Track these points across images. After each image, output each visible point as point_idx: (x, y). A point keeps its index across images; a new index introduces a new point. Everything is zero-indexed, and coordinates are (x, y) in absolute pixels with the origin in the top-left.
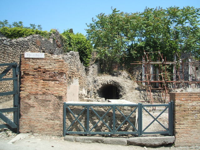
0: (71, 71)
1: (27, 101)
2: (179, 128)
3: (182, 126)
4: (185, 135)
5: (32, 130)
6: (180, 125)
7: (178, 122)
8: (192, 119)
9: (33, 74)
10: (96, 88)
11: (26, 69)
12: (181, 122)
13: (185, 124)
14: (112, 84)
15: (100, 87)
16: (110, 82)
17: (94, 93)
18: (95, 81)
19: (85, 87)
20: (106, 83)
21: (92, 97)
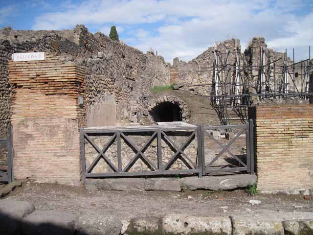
0: (100, 83)
1: (23, 129)
2: (264, 162)
3: (268, 159)
4: (273, 172)
5: (34, 174)
6: (265, 157)
7: (261, 153)
8: (284, 147)
9: (29, 87)
10: (147, 107)
11: (17, 80)
12: (266, 153)
13: (272, 155)
14: (171, 101)
15: (152, 106)
16: (167, 99)
17: (144, 115)
18: (145, 98)
19: (128, 106)
20: (163, 101)
21: (141, 121)
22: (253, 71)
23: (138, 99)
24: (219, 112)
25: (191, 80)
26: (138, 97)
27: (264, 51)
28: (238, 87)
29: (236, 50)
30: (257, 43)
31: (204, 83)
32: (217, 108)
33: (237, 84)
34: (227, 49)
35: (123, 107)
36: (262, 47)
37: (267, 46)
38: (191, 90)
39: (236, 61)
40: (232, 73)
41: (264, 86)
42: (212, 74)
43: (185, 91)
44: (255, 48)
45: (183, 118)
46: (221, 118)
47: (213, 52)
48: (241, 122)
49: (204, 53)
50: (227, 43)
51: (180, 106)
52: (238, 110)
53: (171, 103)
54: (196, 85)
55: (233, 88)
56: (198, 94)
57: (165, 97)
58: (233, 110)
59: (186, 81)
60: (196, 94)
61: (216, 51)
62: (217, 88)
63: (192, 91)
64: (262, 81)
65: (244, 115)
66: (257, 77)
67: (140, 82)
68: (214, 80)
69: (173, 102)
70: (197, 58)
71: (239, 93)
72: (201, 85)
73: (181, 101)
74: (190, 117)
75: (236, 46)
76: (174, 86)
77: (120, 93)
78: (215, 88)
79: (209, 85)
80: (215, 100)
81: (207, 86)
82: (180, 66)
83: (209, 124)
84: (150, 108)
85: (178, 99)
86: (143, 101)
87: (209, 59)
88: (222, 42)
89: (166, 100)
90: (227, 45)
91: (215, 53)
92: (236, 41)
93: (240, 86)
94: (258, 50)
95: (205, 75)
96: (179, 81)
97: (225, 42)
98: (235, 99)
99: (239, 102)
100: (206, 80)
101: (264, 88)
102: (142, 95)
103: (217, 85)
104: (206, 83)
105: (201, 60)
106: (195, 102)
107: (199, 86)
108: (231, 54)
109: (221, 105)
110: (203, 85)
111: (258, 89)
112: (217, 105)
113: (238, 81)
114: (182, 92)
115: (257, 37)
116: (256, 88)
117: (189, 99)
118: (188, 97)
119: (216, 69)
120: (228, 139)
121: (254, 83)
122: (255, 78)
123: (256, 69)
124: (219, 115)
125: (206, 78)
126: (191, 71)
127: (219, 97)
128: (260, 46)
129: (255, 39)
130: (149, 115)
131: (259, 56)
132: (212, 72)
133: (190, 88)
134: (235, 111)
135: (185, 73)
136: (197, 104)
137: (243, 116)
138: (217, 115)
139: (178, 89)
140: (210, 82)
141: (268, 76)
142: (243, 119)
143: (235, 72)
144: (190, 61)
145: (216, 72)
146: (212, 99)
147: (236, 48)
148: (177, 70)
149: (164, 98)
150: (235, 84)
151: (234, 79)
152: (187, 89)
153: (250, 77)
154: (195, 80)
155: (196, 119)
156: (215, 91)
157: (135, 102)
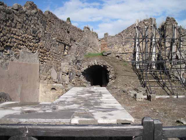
14: (100, 64)
15: (85, 69)
16: (98, 63)
17: (77, 75)
18: (78, 61)
19: (57, 67)
20: (93, 64)
21: (73, 80)
22: (166, 43)
23: (71, 62)
24: (139, 74)
25: (118, 49)
26: (71, 60)
27: (175, 28)
28: (154, 56)
29: (153, 27)
30: (170, 21)
31: (127, 52)
32: (138, 71)
33: (153, 53)
34: (146, 25)
35: (51, 67)
36: (174, 24)
37: (177, 24)
38: (116, 56)
39: (153, 35)
40: (149, 45)
41: (175, 55)
42: (134, 45)
43: (112, 58)
44: (168, 25)
45: (110, 79)
46: (141, 80)
47: (135, 28)
48: (157, 84)
49: (128, 28)
50: (146, 21)
51: (108, 69)
52: (154, 74)
53: (100, 66)
54: (121, 53)
55: (149, 56)
56: (122, 60)
57: (96, 61)
58: (150, 73)
59: (113, 50)
60: (120, 60)
61: (137, 27)
62: (137, 56)
63: (118, 58)
64: (173, 51)
65: (160, 78)
66: (169, 48)
67: (75, 48)
68: (135, 49)
69: (102, 66)
70: (122, 32)
71: (155, 60)
72: (125, 53)
73: (109, 65)
74: (115, 78)
75: (153, 23)
76: (104, 53)
77: (47, 53)
78: (135, 56)
79: (131, 53)
80: (135, 65)
81: (129, 54)
82: (109, 38)
83: (131, 84)
84: (83, 69)
85: (106, 64)
86: (76, 64)
87: (131, 33)
88: (142, 20)
89: (96, 64)
90: (146, 23)
91: (136, 28)
92: (153, 20)
93: (156, 55)
94: (170, 27)
95: (128, 46)
96: (107, 50)
97: (145, 21)
98: (151, 65)
99: (154, 67)
100: (129, 49)
101: (175, 57)
102: (75, 59)
103: (137, 53)
104: (129, 52)
105: (125, 33)
106: (119, 66)
107: (123, 53)
108: (149, 30)
109: (141, 69)
110: (126, 53)
111: (170, 58)
112: (137, 69)
113: (154, 51)
114: (110, 58)
115: (170, 17)
116: (168, 57)
117: (115, 64)
118: (114, 62)
119: (137, 40)
120: (151, 101)
121: (167, 53)
122: (167, 49)
123: (169, 42)
124: (139, 78)
125: (129, 47)
126: (117, 42)
127: (139, 63)
128: (172, 24)
129: (168, 18)
130: (82, 76)
131: (171, 32)
132: (134, 43)
133: (116, 55)
134: (152, 75)
135: (113, 43)
136: (121, 68)
137: (158, 79)
138: (138, 78)
139: (106, 56)
140: (132, 51)
141: (178, 48)
142: (159, 82)
143: (151, 44)
144: (117, 35)
145: (137, 43)
146: (133, 64)
147: (152, 25)
148: (106, 41)
149: (94, 62)
150: (151, 53)
151: (150, 49)
152: (114, 56)
153: (164, 48)
154: (120, 49)
155: (120, 80)
156: (136, 58)
157: (67, 63)
